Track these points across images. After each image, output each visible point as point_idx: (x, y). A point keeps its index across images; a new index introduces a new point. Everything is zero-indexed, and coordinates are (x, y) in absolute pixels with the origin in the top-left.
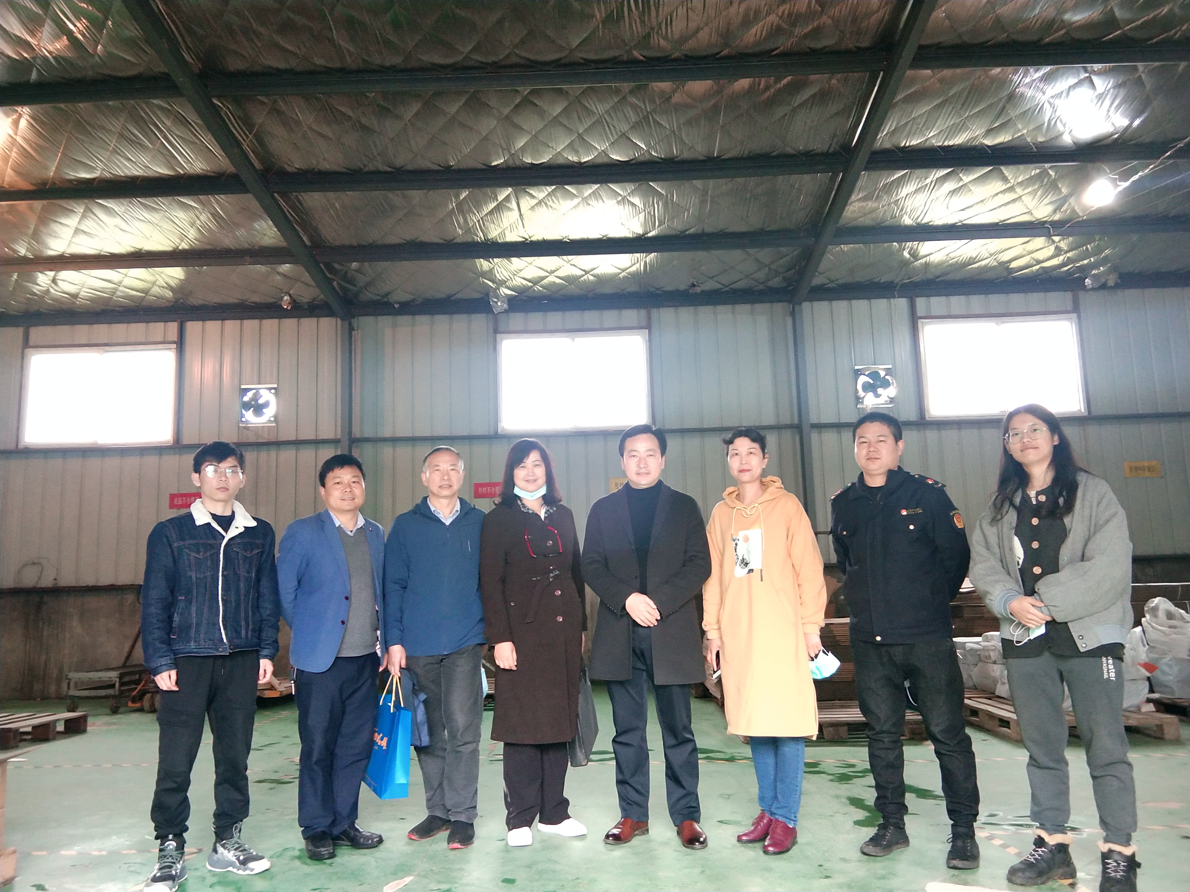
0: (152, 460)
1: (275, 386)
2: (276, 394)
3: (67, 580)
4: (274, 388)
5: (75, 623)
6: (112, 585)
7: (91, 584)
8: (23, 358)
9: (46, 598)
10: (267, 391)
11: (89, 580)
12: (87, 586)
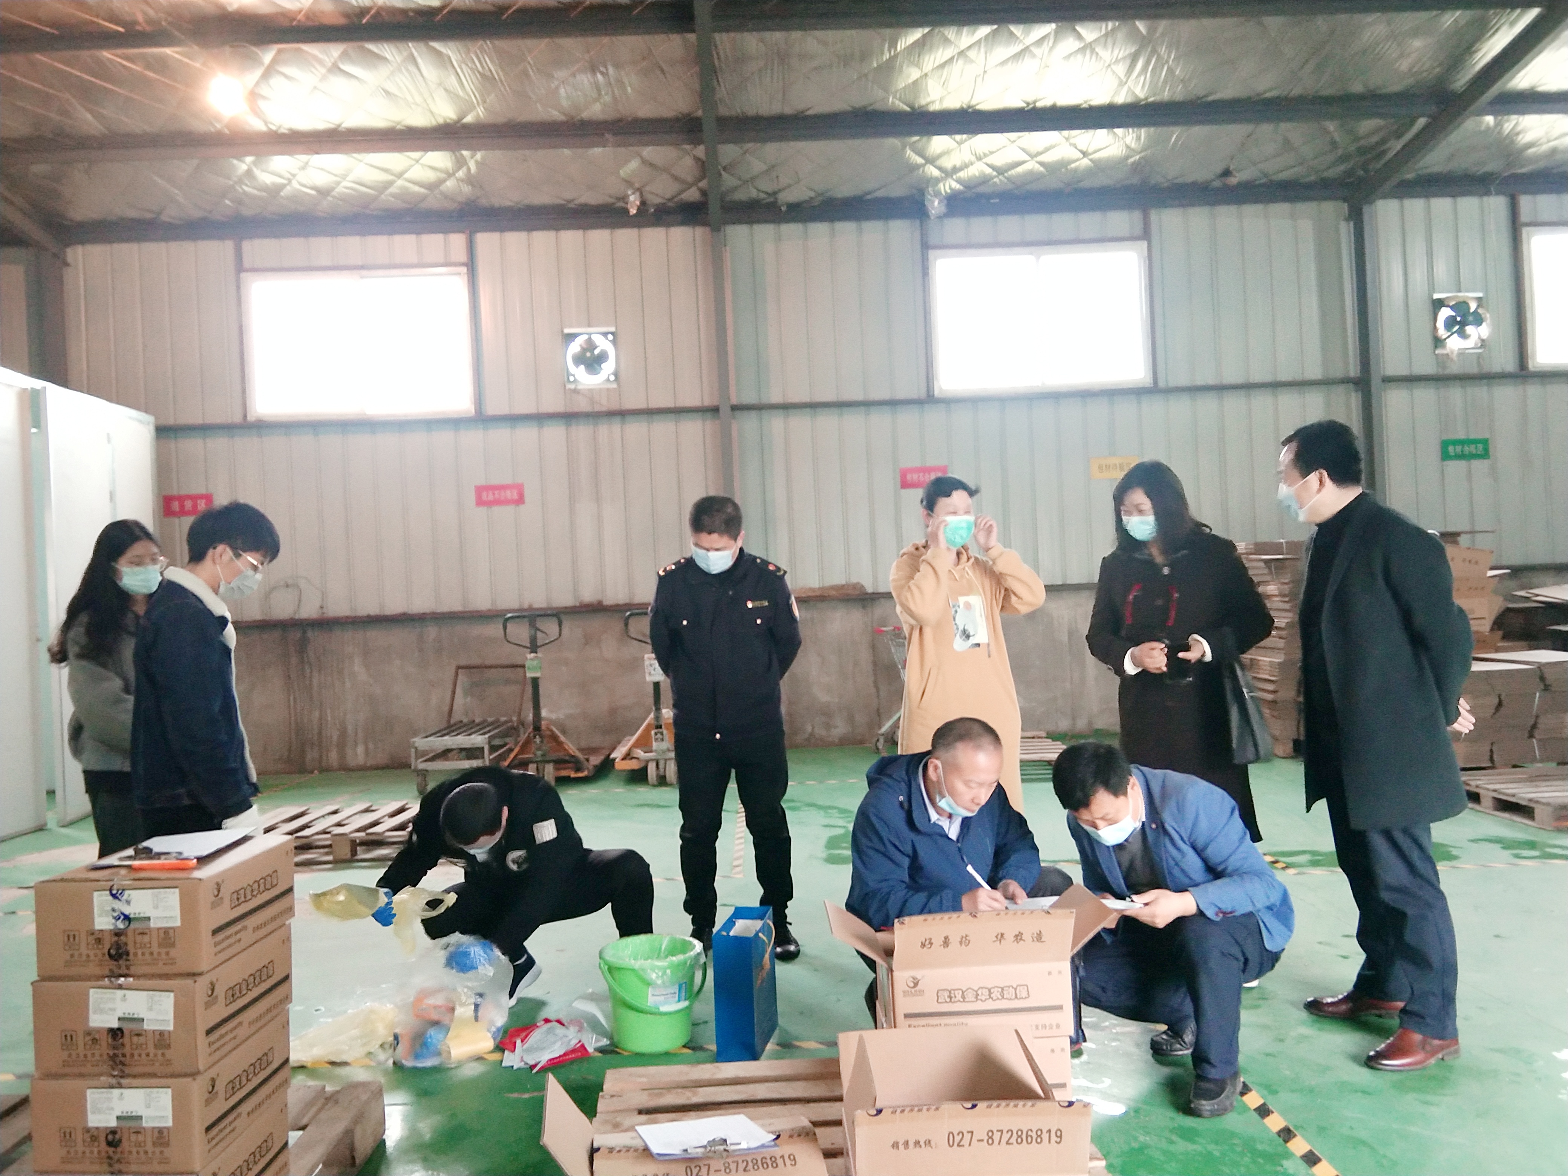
0: (445, 438)
1: (613, 329)
2: (614, 342)
3: (338, 608)
4: (612, 333)
5: (358, 667)
6: (404, 614)
7: (372, 613)
8: (238, 288)
9: (310, 634)
10: (602, 338)
11: (368, 607)
12: (369, 617)
